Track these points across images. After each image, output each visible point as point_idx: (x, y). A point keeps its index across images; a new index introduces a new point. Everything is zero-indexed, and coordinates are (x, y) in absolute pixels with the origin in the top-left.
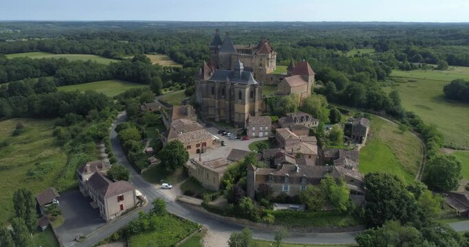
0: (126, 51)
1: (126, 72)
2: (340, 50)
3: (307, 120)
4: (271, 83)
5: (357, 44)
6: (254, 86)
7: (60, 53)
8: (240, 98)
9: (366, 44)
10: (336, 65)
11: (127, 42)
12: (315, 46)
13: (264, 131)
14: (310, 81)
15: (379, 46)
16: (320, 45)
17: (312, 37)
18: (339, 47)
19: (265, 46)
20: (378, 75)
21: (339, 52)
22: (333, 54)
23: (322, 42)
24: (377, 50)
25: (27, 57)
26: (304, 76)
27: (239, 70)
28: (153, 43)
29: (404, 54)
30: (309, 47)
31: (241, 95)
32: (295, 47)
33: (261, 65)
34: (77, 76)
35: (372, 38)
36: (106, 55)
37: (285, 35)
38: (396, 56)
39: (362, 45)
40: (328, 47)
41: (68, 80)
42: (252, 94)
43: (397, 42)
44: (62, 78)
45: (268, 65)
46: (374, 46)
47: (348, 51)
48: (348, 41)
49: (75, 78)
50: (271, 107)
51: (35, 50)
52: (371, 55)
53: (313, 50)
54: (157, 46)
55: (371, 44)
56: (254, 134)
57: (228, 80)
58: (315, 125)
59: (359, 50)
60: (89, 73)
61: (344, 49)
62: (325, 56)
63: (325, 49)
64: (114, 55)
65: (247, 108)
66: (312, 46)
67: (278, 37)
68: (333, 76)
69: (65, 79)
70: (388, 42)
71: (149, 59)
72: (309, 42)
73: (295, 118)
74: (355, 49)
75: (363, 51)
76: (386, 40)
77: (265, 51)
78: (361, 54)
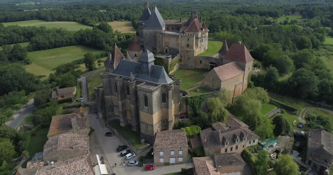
0: (99, 19)
1: (86, 39)
2: (270, 17)
3: (241, 140)
4: (200, 66)
5: (286, 11)
6: (166, 88)
7: (51, 21)
8: (146, 105)
9: (293, 11)
10: (272, 35)
11: (105, 11)
12: (250, 13)
13: (177, 156)
14: (246, 69)
15: (306, 13)
16: (254, 13)
17: (247, 6)
18: (271, 14)
19: (194, 23)
20: (313, 43)
21: (270, 19)
22: (265, 20)
23: (256, 10)
24: (304, 17)
25: (17, 25)
26: (240, 63)
27: (147, 63)
28: (123, 12)
29: (329, 20)
30: (245, 15)
31: (147, 101)
32: (233, 15)
33: (188, 46)
34: (47, 42)
35: (296, 5)
36: (83, 22)
37: (226, 4)
38: (322, 22)
39: (290, 12)
40: (261, 14)
41: (39, 46)
42: (164, 98)
43: (321, 9)
44: (35, 44)
45: (197, 45)
46: (301, 13)
47: (278, 17)
48: (278, 9)
49: (45, 44)
50: (194, 108)
51: (34, 18)
52: (299, 21)
53: (248, 17)
54: (124, 14)
55: (298, 11)
56: (162, 160)
57: (132, 77)
58: (252, 144)
59: (288, 16)
60: (57, 39)
61: (275, 15)
62: (258, 22)
63: (259, 16)
64: (89, 23)
65: (156, 117)
66: (247, 13)
67: (220, 6)
68: (275, 58)
69: (37, 45)
70: (313, 9)
71: (110, 27)
72: (245, 10)
73: (224, 139)
74: (284, 15)
75: (292, 18)
76: (312, 7)
77: (194, 29)
78: (289, 21)
